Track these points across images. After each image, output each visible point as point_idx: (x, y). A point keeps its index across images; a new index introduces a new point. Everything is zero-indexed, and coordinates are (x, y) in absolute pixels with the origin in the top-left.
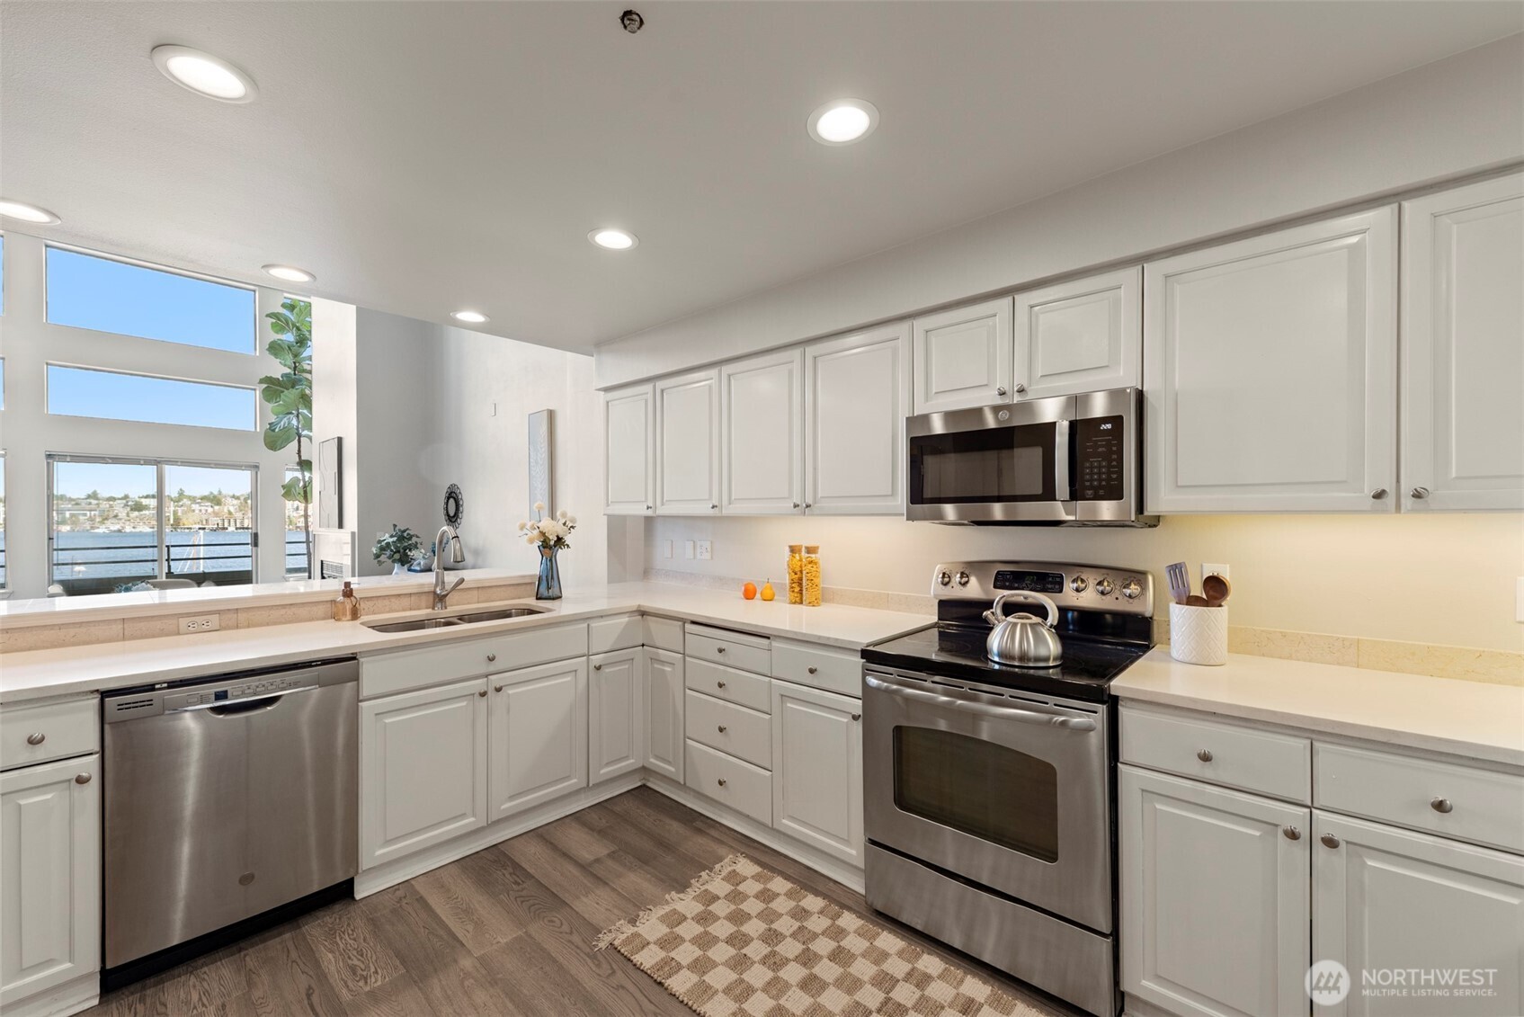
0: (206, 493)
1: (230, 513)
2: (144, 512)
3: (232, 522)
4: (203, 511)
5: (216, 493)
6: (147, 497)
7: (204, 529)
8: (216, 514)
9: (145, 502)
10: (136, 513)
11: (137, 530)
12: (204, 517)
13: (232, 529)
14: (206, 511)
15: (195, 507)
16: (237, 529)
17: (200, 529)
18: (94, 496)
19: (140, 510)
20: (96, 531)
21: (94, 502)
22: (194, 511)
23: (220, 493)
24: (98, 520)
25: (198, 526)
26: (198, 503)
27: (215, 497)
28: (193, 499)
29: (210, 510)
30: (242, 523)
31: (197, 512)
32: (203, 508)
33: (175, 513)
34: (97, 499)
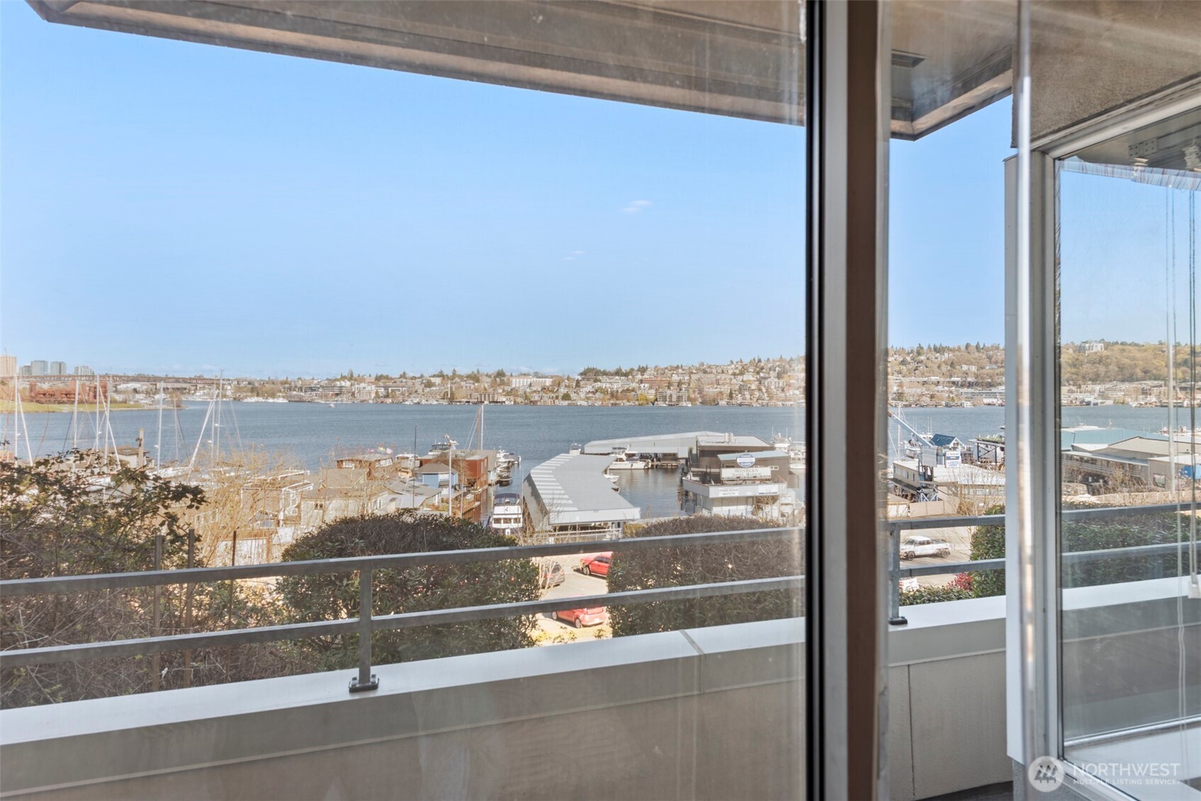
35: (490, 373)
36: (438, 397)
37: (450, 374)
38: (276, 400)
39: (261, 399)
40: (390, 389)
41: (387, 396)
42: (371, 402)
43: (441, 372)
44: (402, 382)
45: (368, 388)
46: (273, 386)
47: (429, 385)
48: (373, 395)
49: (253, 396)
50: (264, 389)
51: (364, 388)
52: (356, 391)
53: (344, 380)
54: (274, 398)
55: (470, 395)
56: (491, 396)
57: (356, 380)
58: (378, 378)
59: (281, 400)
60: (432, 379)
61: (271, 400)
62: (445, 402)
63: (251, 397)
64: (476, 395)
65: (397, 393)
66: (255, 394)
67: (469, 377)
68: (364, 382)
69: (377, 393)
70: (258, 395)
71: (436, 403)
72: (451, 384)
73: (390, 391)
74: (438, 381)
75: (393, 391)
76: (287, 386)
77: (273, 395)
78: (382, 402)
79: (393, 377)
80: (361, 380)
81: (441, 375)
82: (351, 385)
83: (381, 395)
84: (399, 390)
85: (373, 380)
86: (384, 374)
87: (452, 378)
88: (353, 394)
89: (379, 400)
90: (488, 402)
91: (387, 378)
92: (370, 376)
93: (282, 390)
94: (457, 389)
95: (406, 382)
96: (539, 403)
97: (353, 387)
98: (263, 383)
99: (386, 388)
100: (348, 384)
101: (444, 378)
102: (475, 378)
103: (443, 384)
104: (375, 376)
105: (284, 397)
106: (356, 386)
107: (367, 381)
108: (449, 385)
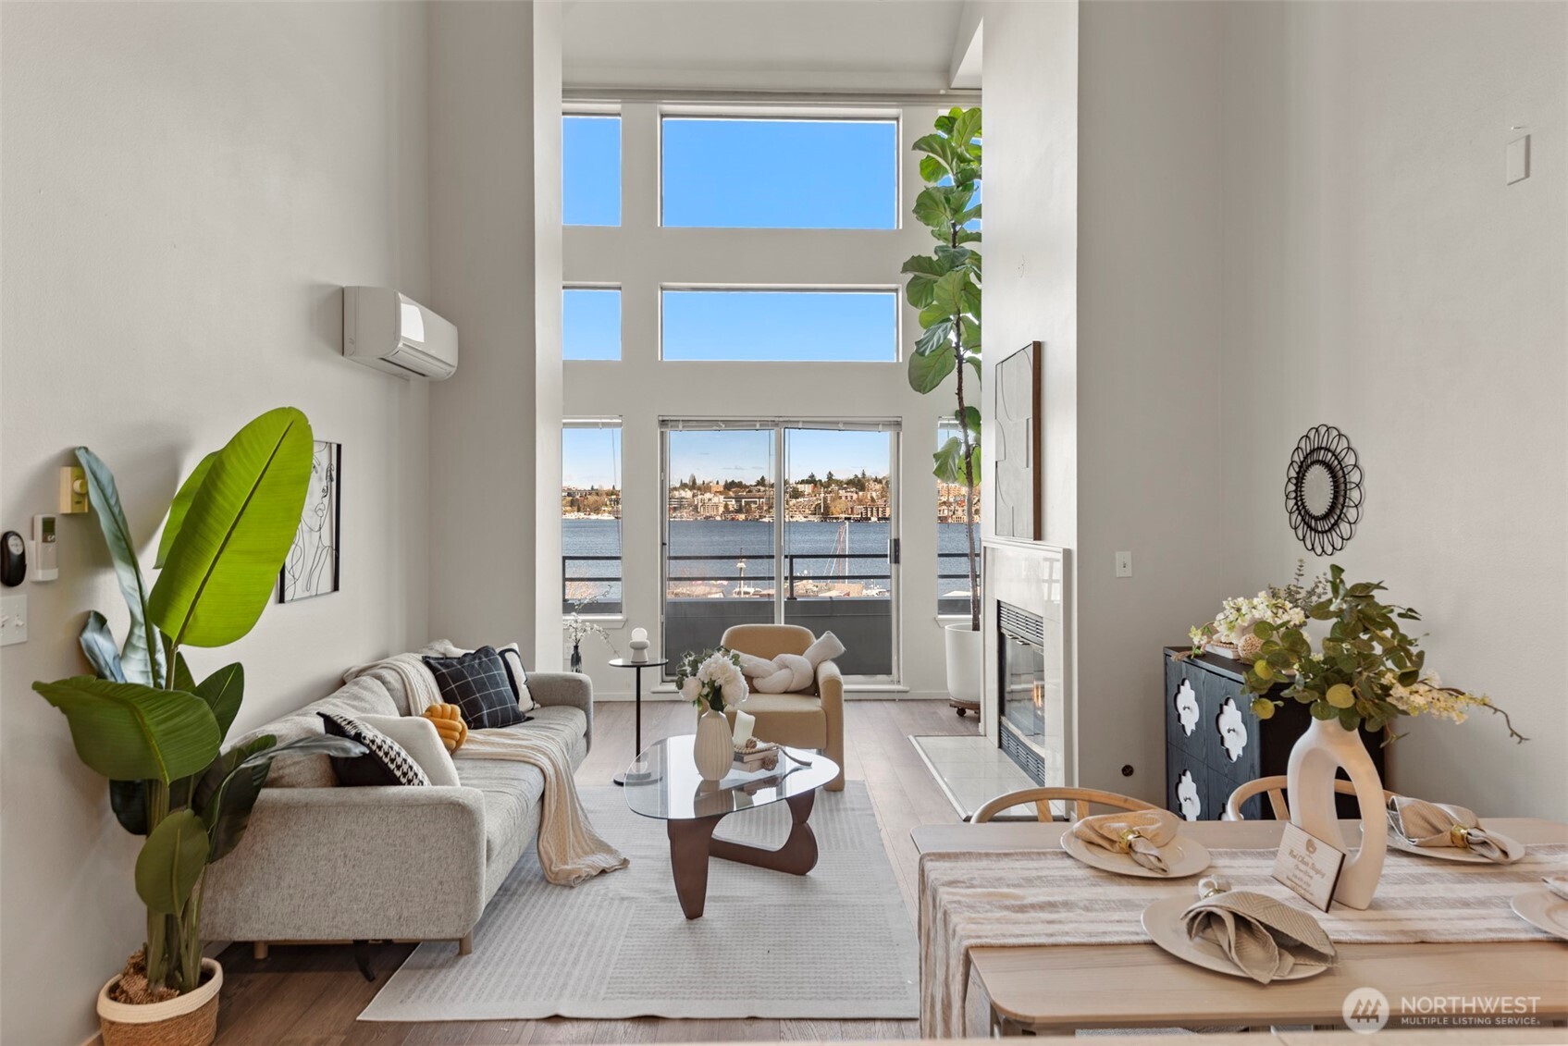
0: (852, 477)
1: (872, 499)
2: (801, 500)
3: (875, 512)
4: (849, 498)
5: (860, 476)
6: (802, 482)
7: (849, 519)
8: (860, 501)
9: (801, 487)
10: (793, 501)
11: (794, 519)
12: (850, 504)
13: (874, 519)
14: (852, 497)
15: (842, 493)
16: (879, 519)
17: (846, 519)
18: (762, 482)
19: (797, 498)
20: (764, 520)
21: (762, 489)
22: (840, 498)
23: (864, 474)
24: (765, 508)
25: (843, 516)
26: (845, 488)
27: (859, 480)
28: (839, 483)
29: (855, 496)
30: (884, 512)
31: (843, 498)
32: (849, 494)
33: (825, 499)
34: (764, 485)
35: (880, 477)
36: (807, 511)
37: (824, 479)
38: (599, 517)
39: (582, 515)
40: (743, 500)
41: (739, 511)
42: (718, 518)
43: (812, 476)
44: (759, 491)
45: (715, 500)
46: (596, 498)
47: (796, 494)
48: (721, 509)
49: (573, 511)
50: (586, 502)
51: (710, 500)
52: (700, 504)
53: (684, 490)
54: (598, 514)
55: (852, 509)
56: (880, 509)
57: (699, 489)
58: (730, 486)
59: (606, 517)
60: (799, 486)
61: (594, 517)
62: (815, 519)
63: (570, 512)
64: (859, 508)
65: (753, 506)
66: (576, 508)
67: (850, 483)
68: (710, 492)
69: (726, 506)
70: (579, 510)
71: (804, 520)
72: (825, 493)
73: (743, 504)
74: (807, 489)
75: (747, 503)
76: (613, 497)
77: (597, 510)
78: (733, 519)
79: (748, 484)
80: (705, 488)
81: (812, 481)
82: (694, 496)
83: (731, 509)
84: (755, 502)
85: (722, 489)
86: (736, 481)
87: (827, 485)
88: (696, 507)
89: (729, 517)
90: (876, 519)
91: (740, 485)
92: (718, 483)
93: (608, 503)
94: (833, 500)
95: (764, 491)
96: (950, 521)
97: (695, 499)
98: (585, 494)
99: (738, 499)
100: (688, 494)
101: (815, 485)
102: (858, 484)
103: (814, 493)
104: (723, 484)
105: (610, 513)
106: (700, 497)
107: (714, 489)
108: (822, 495)
